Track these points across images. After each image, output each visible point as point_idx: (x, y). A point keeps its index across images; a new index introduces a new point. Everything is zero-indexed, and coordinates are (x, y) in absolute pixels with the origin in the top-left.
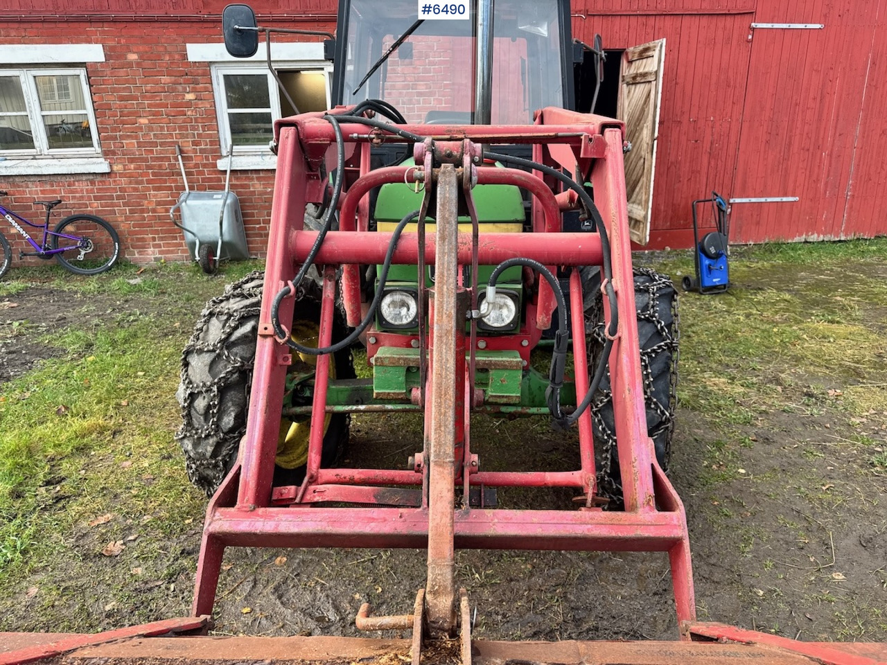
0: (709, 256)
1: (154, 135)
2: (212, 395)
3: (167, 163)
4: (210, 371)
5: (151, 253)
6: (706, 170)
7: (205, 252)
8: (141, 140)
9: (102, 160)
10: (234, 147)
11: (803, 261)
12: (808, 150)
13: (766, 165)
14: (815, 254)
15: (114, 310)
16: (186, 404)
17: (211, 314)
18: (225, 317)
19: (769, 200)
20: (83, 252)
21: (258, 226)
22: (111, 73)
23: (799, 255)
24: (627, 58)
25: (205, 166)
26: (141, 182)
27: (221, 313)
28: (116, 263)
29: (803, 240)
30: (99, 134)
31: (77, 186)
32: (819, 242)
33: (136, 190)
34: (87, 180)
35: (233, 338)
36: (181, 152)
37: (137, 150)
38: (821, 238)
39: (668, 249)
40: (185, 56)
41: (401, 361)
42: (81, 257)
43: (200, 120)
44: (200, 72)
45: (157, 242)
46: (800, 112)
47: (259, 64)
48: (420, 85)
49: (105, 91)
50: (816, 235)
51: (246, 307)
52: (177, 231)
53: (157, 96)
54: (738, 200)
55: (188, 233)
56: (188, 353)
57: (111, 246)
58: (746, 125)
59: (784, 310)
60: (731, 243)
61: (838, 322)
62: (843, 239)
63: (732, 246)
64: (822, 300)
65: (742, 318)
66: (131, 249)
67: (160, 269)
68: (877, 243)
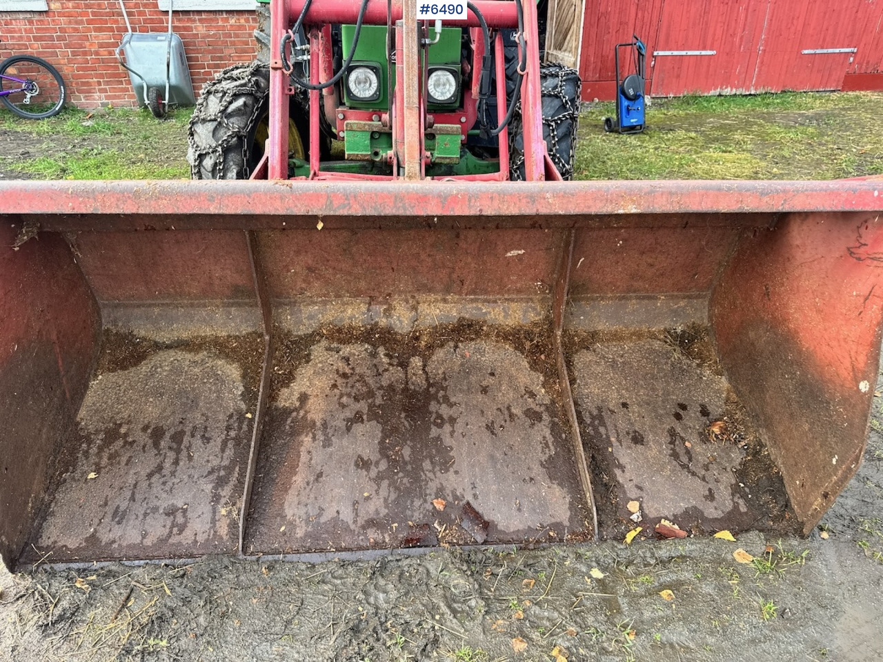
0: (628, 98)
2: (218, 154)
4: (214, 135)
5: (97, 98)
6: (633, 22)
7: (154, 95)
11: (714, 110)
12: (727, 4)
13: (688, 18)
14: (726, 105)
15: (74, 146)
16: (197, 163)
17: (209, 93)
18: (221, 94)
19: (690, 53)
20: (28, 96)
21: (202, 71)
23: (712, 105)
25: (146, 6)
26: (81, 22)
27: (216, 92)
28: (64, 108)
29: (718, 94)
31: (15, 25)
32: (731, 96)
33: (76, 30)
34: (24, 19)
35: (229, 110)
38: (734, 91)
39: (596, 100)
41: (367, 127)
42: (27, 100)
45: (102, 87)
50: (729, 89)
51: (237, 86)
52: (122, 75)
54: (661, 53)
55: (134, 75)
56: (193, 123)
57: (56, 90)
59: (688, 145)
60: (654, 95)
61: (730, 152)
62: (753, 92)
63: (653, 98)
64: (722, 138)
65: (651, 150)
66: (77, 94)
67: (109, 114)
68: (782, 97)
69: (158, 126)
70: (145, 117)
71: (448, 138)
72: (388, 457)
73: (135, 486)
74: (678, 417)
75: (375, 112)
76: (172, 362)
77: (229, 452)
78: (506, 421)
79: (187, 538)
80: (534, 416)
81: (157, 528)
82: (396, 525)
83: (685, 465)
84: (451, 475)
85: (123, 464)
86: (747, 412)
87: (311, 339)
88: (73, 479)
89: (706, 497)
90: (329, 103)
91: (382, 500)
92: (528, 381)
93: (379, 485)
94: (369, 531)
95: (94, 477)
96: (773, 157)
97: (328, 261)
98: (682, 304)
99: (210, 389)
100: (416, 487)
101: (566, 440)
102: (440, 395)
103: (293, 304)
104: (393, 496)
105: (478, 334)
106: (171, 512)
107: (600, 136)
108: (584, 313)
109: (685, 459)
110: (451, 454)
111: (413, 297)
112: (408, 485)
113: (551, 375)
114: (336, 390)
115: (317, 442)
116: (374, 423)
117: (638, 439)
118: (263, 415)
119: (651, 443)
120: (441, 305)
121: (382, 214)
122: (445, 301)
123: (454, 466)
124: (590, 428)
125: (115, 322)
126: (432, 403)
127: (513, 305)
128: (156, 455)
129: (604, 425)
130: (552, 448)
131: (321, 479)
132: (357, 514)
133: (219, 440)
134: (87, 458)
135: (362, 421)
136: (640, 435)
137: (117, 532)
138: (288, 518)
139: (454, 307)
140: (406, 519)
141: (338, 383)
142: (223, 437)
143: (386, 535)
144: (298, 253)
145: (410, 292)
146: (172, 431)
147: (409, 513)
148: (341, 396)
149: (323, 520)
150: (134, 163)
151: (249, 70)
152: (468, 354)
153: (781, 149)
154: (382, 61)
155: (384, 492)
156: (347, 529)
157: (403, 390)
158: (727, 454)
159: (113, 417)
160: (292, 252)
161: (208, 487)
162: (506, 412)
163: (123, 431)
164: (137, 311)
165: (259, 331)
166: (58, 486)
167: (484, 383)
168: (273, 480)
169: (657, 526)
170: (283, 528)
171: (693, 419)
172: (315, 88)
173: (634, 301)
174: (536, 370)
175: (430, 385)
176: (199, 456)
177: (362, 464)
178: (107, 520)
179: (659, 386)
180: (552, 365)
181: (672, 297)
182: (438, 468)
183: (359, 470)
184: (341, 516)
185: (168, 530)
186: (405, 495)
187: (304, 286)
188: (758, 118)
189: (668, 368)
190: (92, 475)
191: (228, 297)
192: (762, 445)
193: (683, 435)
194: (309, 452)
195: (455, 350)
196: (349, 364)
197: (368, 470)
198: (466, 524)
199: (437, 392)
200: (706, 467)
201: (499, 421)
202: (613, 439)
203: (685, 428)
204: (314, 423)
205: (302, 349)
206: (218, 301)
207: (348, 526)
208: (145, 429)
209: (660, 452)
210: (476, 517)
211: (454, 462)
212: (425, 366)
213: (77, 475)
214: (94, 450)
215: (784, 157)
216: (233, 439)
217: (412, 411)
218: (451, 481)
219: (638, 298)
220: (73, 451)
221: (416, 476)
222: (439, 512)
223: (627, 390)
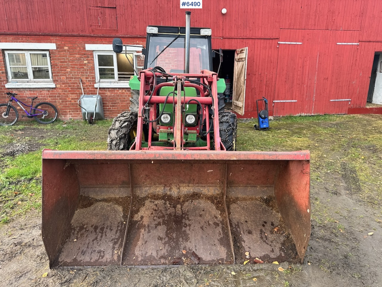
0: (262, 118)
1: (72, 75)
2: (118, 140)
3: (76, 85)
4: (117, 134)
5: (68, 117)
6: (265, 91)
7: (90, 116)
8: (67, 76)
9: (53, 83)
10: (101, 80)
11: (297, 122)
12: (299, 84)
13: (285, 89)
14: (302, 120)
15: (60, 134)
16: (110, 143)
17: (116, 121)
19: (287, 101)
20: (44, 116)
21: (108, 108)
22: (58, 53)
23: (297, 120)
24: (237, 53)
25: (90, 86)
26: (67, 91)
27: (119, 120)
28: (56, 120)
29: (299, 115)
30: (52, 74)
31: (43, 92)
32: (304, 116)
33: (64, 94)
34: (47, 90)
35: (122, 126)
36: (82, 81)
37: (66, 80)
38: (306, 114)
39: (252, 118)
40: (85, 48)
41: (166, 131)
42: (43, 118)
43: (89, 70)
44: (90, 54)
45: (71, 113)
46: (296, 72)
47: (110, 52)
48: (166, 60)
49: (56, 59)
50: (304, 114)
51: (125, 119)
53: (74, 61)
54: (276, 101)
55: (83, 109)
56: (110, 130)
57: (54, 114)
58: (278, 76)
59: (285, 135)
60: (274, 116)
61: (301, 137)
62: (313, 115)
63: (274, 117)
64: (299, 132)
65: (271, 137)
66: (61, 115)
67: (72, 122)
68: (325, 116)
69: (90, 127)
70: (85, 124)
71: (192, 135)
72: (168, 237)
73: (89, 243)
74: (264, 226)
75: (169, 127)
76: (101, 206)
77: (118, 234)
78: (207, 226)
79: (104, 260)
80: (217, 225)
81: (95, 257)
82: (170, 258)
83: (265, 241)
84: (188, 243)
85: (85, 237)
86: (286, 224)
87: (145, 199)
88: (69, 241)
89: (271, 251)
90: (154, 123)
91: (166, 250)
92: (215, 213)
93: (165, 245)
94: (161, 259)
95: (76, 240)
96: (317, 139)
97: (152, 173)
98: (265, 189)
99: (113, 214)
100: (177, 246)
101: (227, 232)
102: (186, 217)
103: (140, 187)
104: (169, 249)
105: (199, 197)
106: (99, 252)
107: (252, 131)
108: (234, 191)
109: (265, 239)
110: (189, 236)
111: (178, 185)
112: (175, 246)
113: (223, 211)
114: (152, 215)
115: (146, 231)
116: (164, 226)
117: (250, 232)
118: (129, 222)
119: (254, 234)
120: (187, 188)
121: (169, 159)
122: (189, 186)
123: (190, 240)
124: (235, 229)
125: (84, 193)
126: (183, 219)
127: (211, 188)
128: (95, 234)
129: (239, 228)
130: (222, 235)
131: (146, 243)
132: (158, 254)
133: (115, 230)
134: (74, 235)
135: (160, 225)
136: (250, 231)
137: (82, 258)
138: (136, 255)
139: (191, 188)
140: (173, 256)
141: (153, 213)
142: (116, 229)
143: (167, 261)
144: (143, 170)
145: (177, 183)
146: (101, 227)
147: (174, 254)
148: (154, 217)
149: (147, 256)
150: (82, 140)
151: (129, 114)
152: (196, 204)
153: (320, 137)
154: (172, 112)
155: (166, 248)
156: (154, 259)
157: (174, 215)
158: (279, 238)
159: (82, 223)
160: (142, 171)
161: (111, 245)
162: (207, 223)
163: (85, 227)
164: (92, 189)
165: (129, 196)
166: (65, 243)
167: (201, 213)
168: (131, 243)
169: (254, 260)
170: (134, 258)
171: (268, 226)
172: (151, 122)
173: (250, 188)
174: (218, 210)
175: (183, 214)
176: (109, 235)
177: (160, 239)
178: (80, 254)
179: (258, 216)
180: (223, 208)
181: (262, 187)
182: (184, 240)
183: (159, 240)
184: (153, 255)
185: (98, 258)
186: (173, 248)
187: (144, 181)
188: (314, 125)
189: (261, 210)
190: (75, 240)
191: (120, 185)
192: (289, 235)
193: (265, 232)
194: (143, 234)
195: (191, 203)
196: (157, 207)
197: (162, 241)
198: (193, 258)
199: (185, 216)
200: (272, 242)
201: (205, 226)
202: (242, 232)
203: (266, 229)
204: (145, 225)
205: (142, 202)
206: (117, 186)
207: (155, 258)
208: (92, 226)
209: (257, 237)
210: (196, 256)
211: (190, 239)
212: (181, 207)
213: (71, 240)
214: (76, 232)
215: (321, 139)
216: (119, 230)
217: (177, 222)
218: (188, 245)
219: (251, 186)
220: (69, 233)
221: (177, 243)
222: (184, 254)
223: (247, 217)
